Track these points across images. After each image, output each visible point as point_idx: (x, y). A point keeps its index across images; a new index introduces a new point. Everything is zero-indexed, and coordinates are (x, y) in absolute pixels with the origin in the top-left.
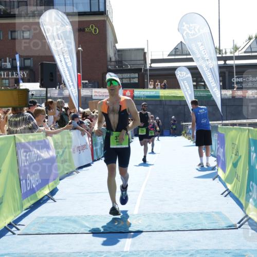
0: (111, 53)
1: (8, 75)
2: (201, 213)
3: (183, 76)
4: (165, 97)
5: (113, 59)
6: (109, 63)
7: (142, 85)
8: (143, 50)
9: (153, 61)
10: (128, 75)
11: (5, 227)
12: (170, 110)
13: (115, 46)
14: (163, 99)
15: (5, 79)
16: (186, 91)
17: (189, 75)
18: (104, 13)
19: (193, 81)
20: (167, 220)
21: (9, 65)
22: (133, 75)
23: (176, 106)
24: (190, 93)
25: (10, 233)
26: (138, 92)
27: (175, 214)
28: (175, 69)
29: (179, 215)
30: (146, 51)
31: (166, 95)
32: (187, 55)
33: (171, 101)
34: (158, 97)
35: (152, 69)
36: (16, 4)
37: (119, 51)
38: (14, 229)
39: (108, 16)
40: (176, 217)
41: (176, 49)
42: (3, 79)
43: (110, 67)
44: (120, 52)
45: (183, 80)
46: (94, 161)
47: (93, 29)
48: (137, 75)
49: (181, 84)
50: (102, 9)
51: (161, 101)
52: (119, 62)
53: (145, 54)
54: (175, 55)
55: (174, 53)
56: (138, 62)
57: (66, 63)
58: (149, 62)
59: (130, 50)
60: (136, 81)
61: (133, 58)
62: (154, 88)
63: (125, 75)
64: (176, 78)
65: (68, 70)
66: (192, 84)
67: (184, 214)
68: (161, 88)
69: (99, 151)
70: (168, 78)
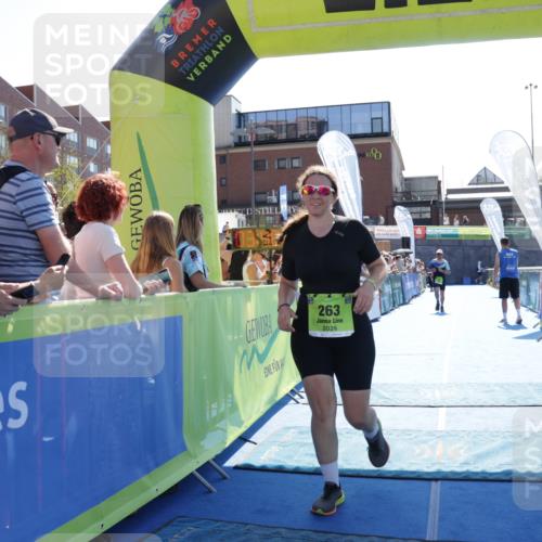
0: (397, 182)
1: (274, 211)
2: (530, 384)
3: (491, 210)
4: (465, 236)
5: (400, 190)
6: (394, 194)
7: (436, 221)
8: (436, 177)
9: (450, 191)
10: (418, 209)
11: (287, 395)
12: (472, 252)
13: (401, 174)
14: (463, 238)
15: (270, 215)
16: (494, 228)
17: (499, 209)
18: (388, 134)
19: (504, 216)
20: (487, 392)
21: (275, 200)
22: (424, 209)
23: (480, 247)
24: (499, 230)
25: (292, 401)
26: (431, 230)
27: (496, 385)
28: (479, 201)
29: (502, 386)
30: (440, 179)
31: (467, 233)
32: (492, 183)
33: (473, 241)
34: (457, 236)
35: (448, 202)
36: (284, 128)
37: (406, 179)
38: (296, 397)
39: (393, 138)
40: (497, 388)
41: (478, 176)
42: (266, 215)
43: (395, 199)
44: (408, 181)
45: (490, 215)
46: (382, 314)
47: (375, 154)
48: (429, 209)
49: (488, 219)
50: (386, 129)
51: (460, 241)
52: (407, 194)
53: (439, 183)
54: (477, 184)
55: (475, 181)
56: (430, 193)
57: (349, 195)
58: (444, 192)
59: (420, 179)
60: (428, 216)
61: (424, 188)
62: (452, 224)
63: (415, 209)
64: (481, 212)
65: (352, 203)
66: (502, 219)
67: (508, 385)
68: (460, 225)
69: (387, 302)
70: (470, 212)
